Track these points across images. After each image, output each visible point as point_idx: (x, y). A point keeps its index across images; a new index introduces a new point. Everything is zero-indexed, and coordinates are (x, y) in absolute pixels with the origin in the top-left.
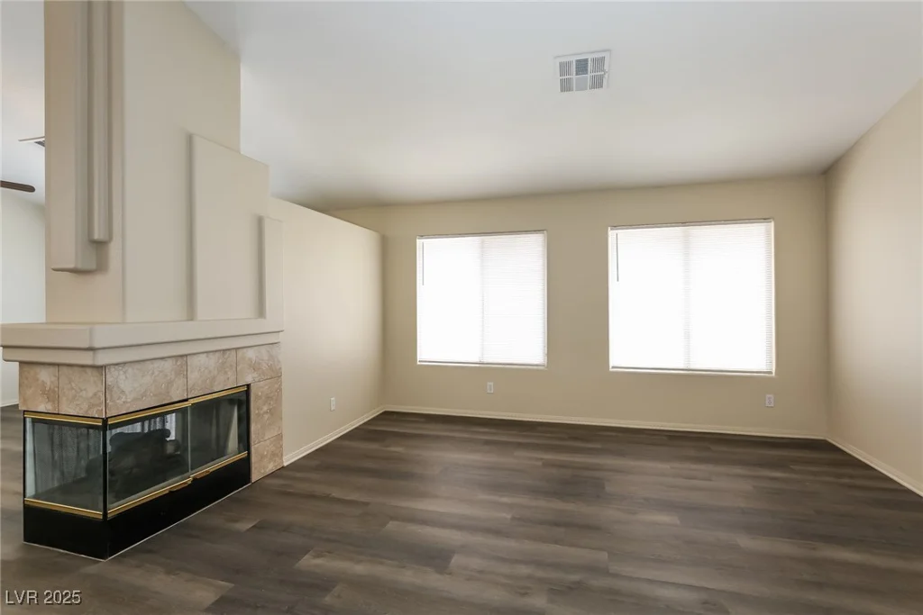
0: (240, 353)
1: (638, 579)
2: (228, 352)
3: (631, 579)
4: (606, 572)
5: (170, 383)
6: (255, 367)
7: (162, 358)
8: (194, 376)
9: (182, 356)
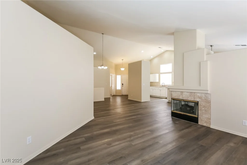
0: (195, 94)
1: (123, 143)
2: (192, 93)
3: (124, 142)
4: (129, 141)
5: (180, 96)
6: (200, 98)
7: (179, 92)
8: (184, 96)
9: (182, 92)
